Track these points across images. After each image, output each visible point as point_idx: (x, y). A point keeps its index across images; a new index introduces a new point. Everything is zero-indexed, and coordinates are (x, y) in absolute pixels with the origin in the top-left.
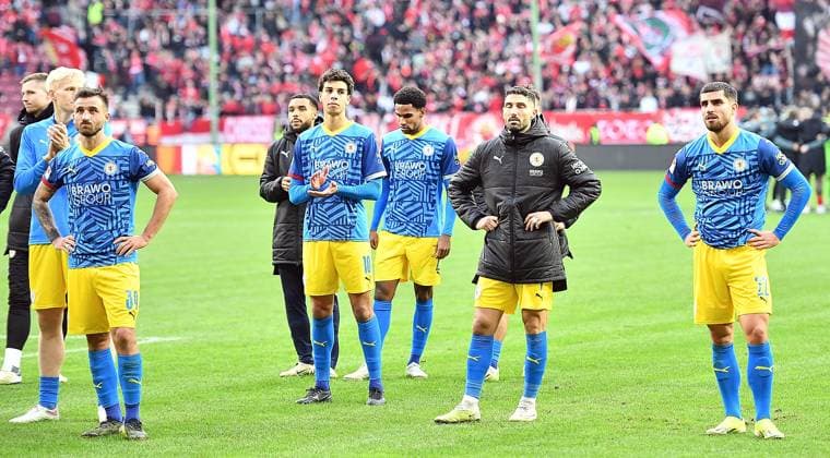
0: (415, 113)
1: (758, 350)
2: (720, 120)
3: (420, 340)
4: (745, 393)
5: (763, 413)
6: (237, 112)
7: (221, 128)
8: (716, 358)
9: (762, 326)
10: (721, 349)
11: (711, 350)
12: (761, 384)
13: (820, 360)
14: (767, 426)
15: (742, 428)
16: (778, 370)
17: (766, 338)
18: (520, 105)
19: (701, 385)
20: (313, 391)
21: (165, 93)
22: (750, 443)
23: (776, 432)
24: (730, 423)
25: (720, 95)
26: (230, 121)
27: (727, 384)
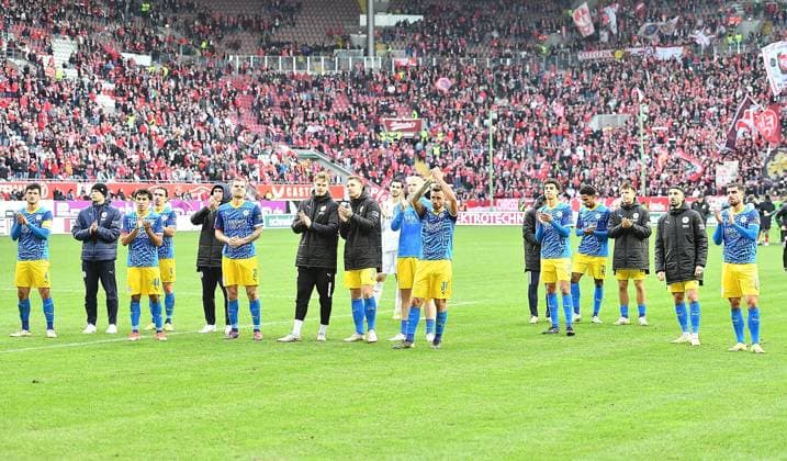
0: (589, 198)
1: (753, 311)
2: (736, 200)
3: (597, 305)
4: (747, 332)
5: (755, 341)
6: (502, 197)
7: (495, 204)
8: (733, 315)
9: (755, 301)
10: (735, 310)
11: (730, 310)
12: (754, 327)
13: (780, 316)
14: (757, 347)
15: (744, 348)
16: (762, 321)
17: (757, 306)
18: (676, 194)
19: (725, 328)
20: (550, 329)
21: (469, 187)
22: (749, 355)
23: (761, 350)
24: (739, 346)
25: (736, 189)
26: (499, 200)
27: (738, 328)
